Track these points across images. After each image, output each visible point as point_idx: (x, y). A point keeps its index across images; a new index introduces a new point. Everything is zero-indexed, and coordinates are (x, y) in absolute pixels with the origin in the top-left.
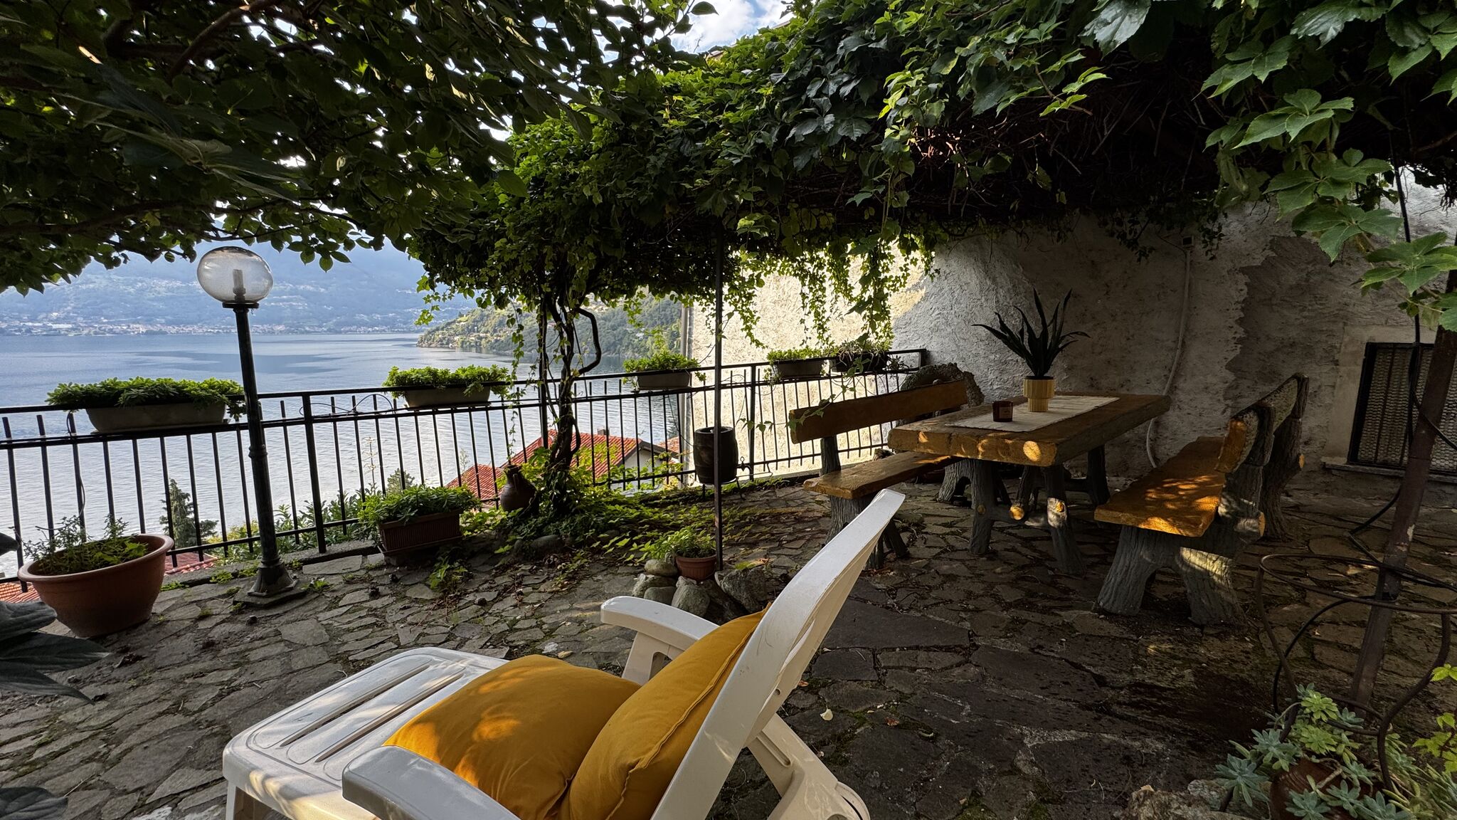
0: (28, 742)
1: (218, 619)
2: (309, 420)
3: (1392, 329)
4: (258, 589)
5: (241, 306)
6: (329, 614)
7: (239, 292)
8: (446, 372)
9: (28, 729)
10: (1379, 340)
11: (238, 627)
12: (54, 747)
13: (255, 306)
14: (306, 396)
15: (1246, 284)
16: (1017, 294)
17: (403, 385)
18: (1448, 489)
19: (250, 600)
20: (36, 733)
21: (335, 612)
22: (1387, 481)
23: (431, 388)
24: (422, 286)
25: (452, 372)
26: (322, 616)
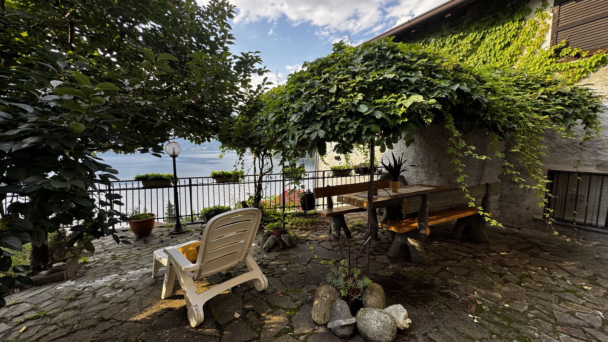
0: (125, 255)
1: (165, 236)
2: (190, 185)
3: (557, 165)
4: (175, 230)
5: (174, 156)
6: (189, 237)
7: (174, 153)
8: (227, 172)
9: (125, 253)
10: (552, 169)
11: (169, 238)
12: (130, 257)
13: (177, 156)
14: (190, 179)
15: (505, 145)
16: (421, 147)
17: (215, 176)
18: (582, 231)
19: (173, 232)
20: (127, 254)
21: (191, 237)
22: (558, 226)
23: (222, 177)
24: (220, 148)
25: (229, 172)
26: (187, 238)
